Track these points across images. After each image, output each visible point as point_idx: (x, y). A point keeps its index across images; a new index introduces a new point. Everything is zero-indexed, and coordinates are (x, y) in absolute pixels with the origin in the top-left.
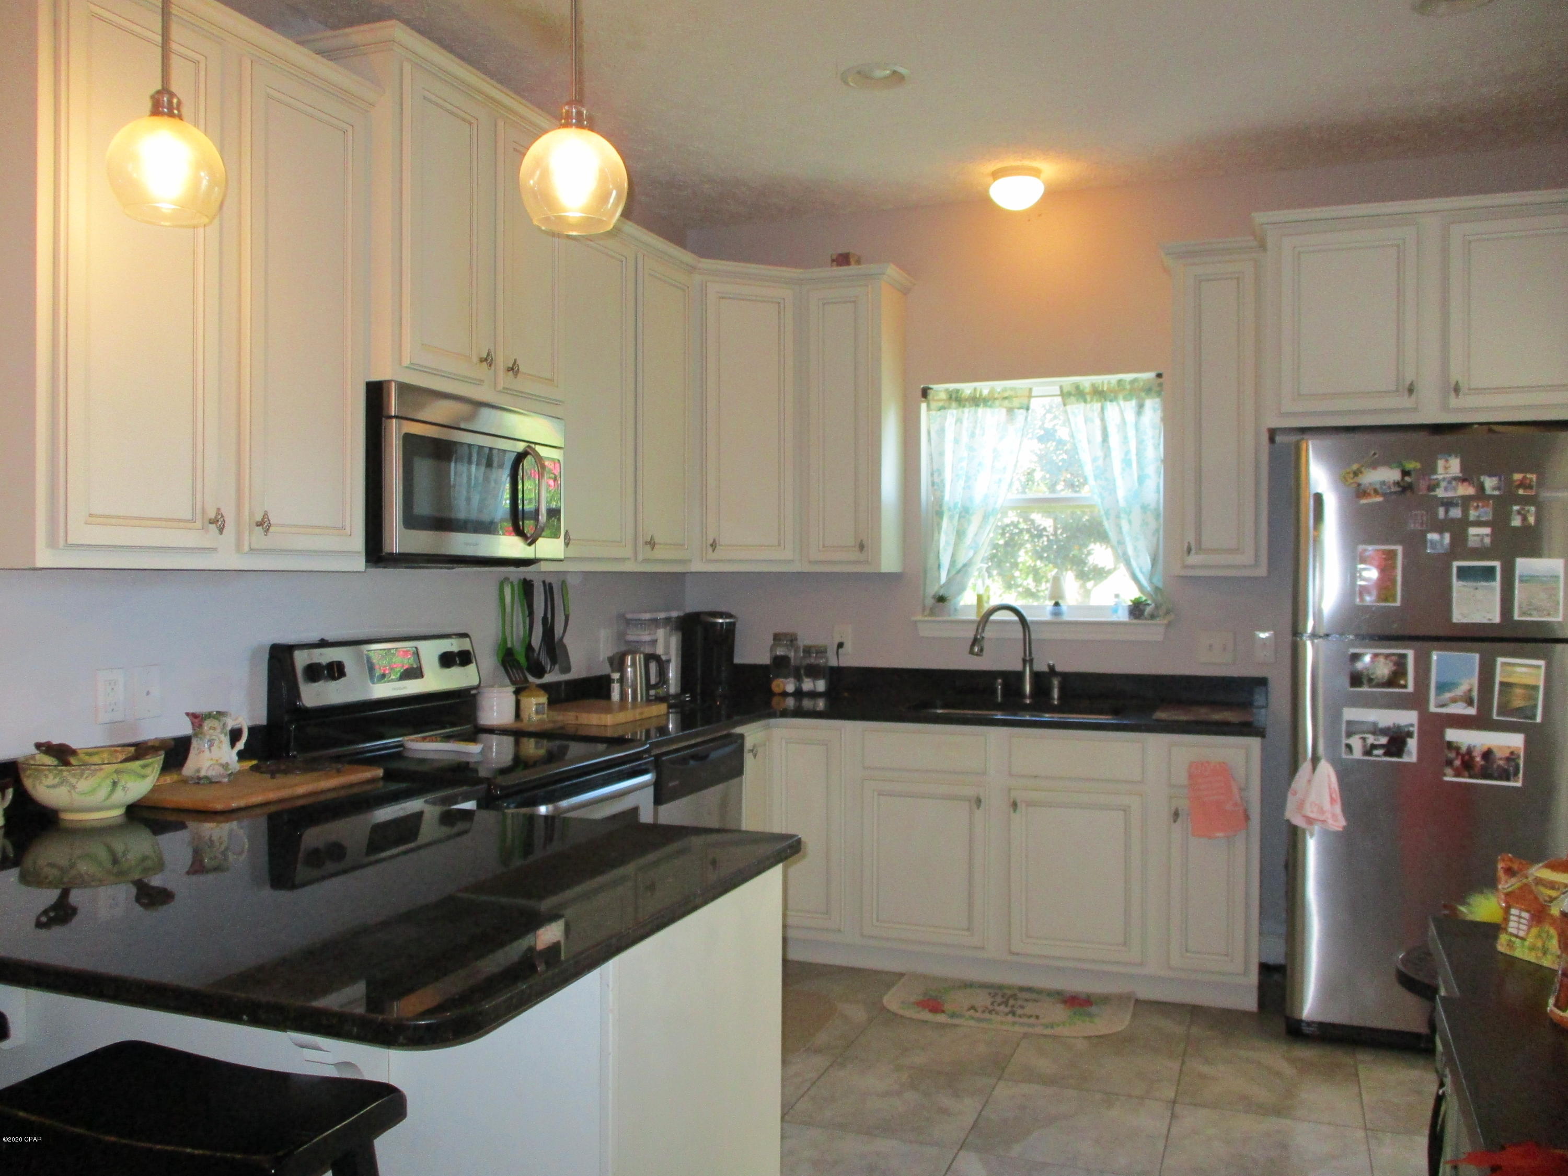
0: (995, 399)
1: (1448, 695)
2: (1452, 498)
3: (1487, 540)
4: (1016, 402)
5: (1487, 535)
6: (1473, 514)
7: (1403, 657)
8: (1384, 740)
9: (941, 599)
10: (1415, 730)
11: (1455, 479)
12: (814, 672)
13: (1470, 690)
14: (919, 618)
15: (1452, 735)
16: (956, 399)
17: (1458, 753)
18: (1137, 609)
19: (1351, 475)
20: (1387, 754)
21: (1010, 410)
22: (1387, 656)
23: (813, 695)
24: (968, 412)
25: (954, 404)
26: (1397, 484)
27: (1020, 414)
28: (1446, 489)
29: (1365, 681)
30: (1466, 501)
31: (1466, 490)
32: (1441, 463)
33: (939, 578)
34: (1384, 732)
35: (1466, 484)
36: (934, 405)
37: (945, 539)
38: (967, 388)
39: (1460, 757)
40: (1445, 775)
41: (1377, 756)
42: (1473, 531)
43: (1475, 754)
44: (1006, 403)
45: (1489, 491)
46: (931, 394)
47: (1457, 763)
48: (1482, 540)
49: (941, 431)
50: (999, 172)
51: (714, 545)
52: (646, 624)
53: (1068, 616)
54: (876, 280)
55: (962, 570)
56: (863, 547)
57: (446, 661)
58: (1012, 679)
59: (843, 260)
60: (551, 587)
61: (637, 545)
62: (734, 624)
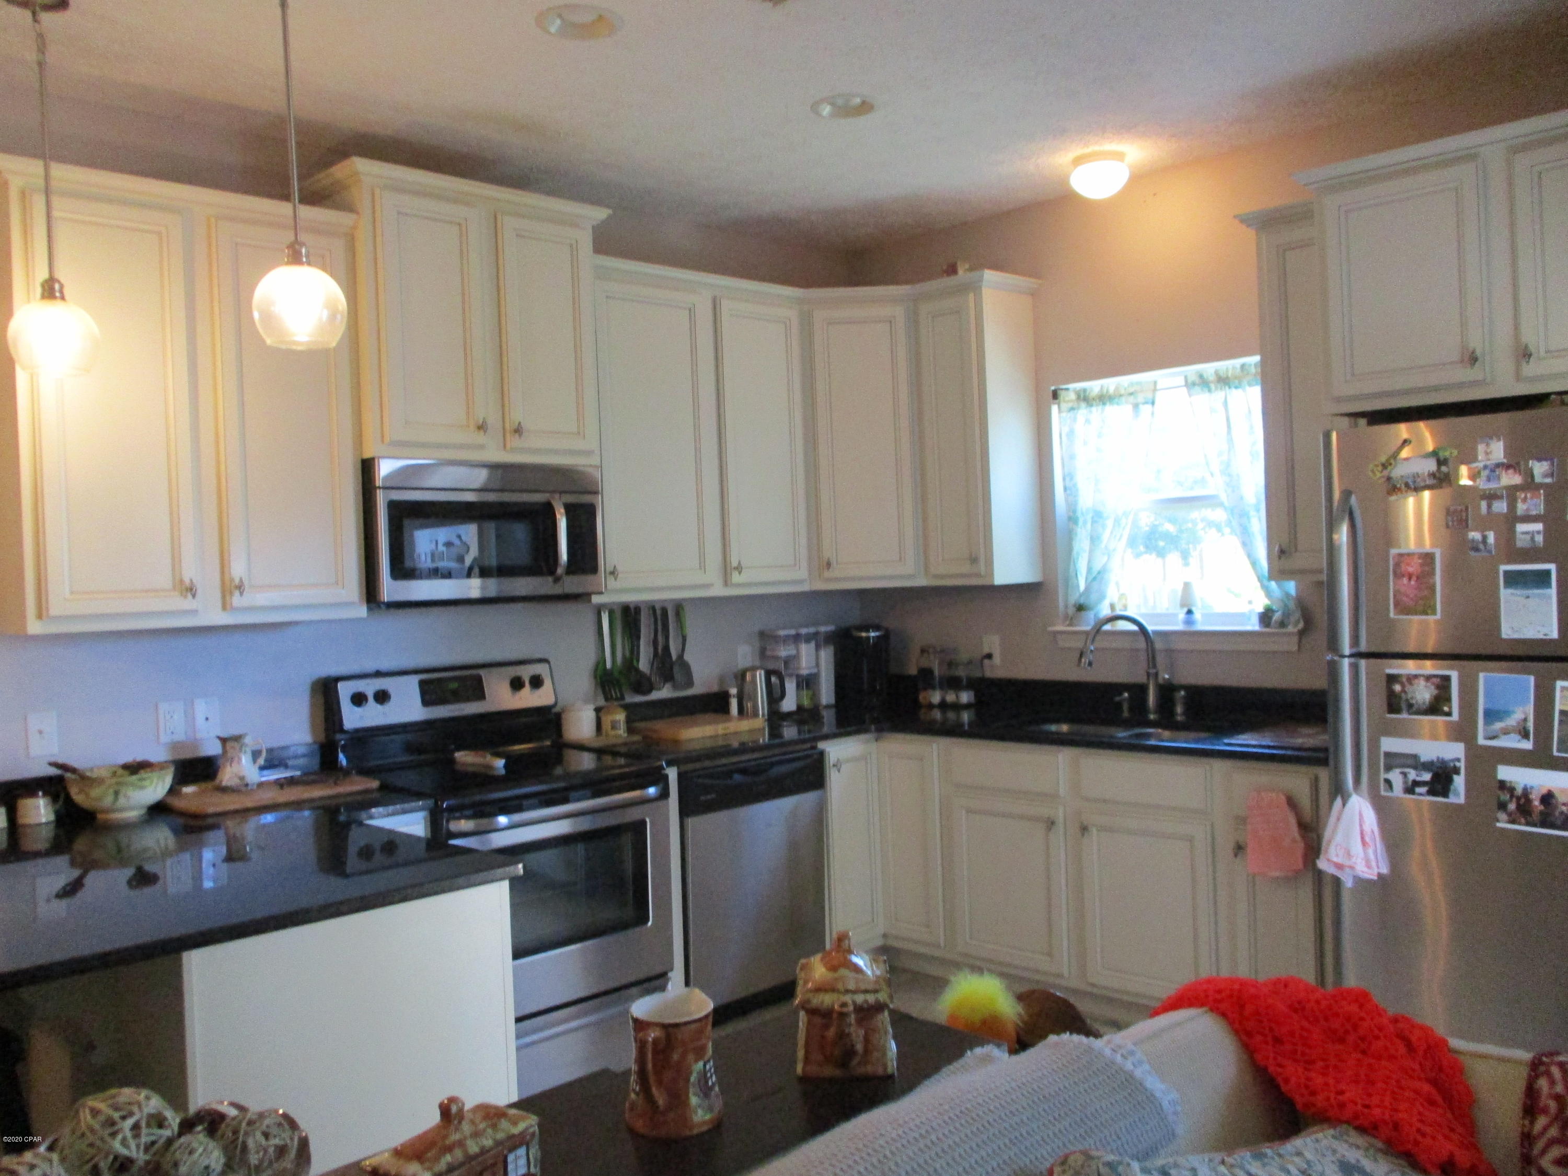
0: (1121, 396)
1: (1498, 725)
2: (1496, 489)
3: (1539, 539)
4: (1140, 398)
5: (1538, 532)
6: (1521, 508)
7: (1447, 679)
8: (1427, 777)
9: (1080, 608)
10: (1462, 765)
11: (1498, 465)
12: (954, 683)
13: (1525, 720)
14: (1060, 628)
15: (1505, 773)
16: (1084, 398)
17: (1512, 796)
18: (1266, 617)
19: (1380, 468)
20: (1431, 792)
21: (1136, 406)
22: (1428, 678)
23: (957, 707)
24: (1096, 411)
25: (1083, 405)
26: (1433, 475)
27: (1146, 409)
28: (1489, 479)
29: (1404, 706)
30: (1512, 492)
31: (1511, 479)
32: (1481, 448)
33: (1078, 586)
34: (1427, 766)
35: (1511, 471)
36: (1064, 406)
37: (1081, 544)
38: (1094, 386)
39: (1514, 800)
40: (1498, 821)
41: (1421, 794)
42: (1521, 528)
43: (1533, 796)
44: (1131, 399)
45: (1538, 479)
46: (1062, 394)
47: (1512, 806)
48: (1532, 539)
49: (1071, 433)
50: (1078, 161)
51: (829, 565)
52: (786, 640)
53: (1201, 625)
54: (975, 288)
55: (1097, 577)
56: (974, 560)
57: (517, 684)
58: (1139, 690)
59: (952, 270)
60: (664, 611)
61: (726, 570)
62: (886, 637)
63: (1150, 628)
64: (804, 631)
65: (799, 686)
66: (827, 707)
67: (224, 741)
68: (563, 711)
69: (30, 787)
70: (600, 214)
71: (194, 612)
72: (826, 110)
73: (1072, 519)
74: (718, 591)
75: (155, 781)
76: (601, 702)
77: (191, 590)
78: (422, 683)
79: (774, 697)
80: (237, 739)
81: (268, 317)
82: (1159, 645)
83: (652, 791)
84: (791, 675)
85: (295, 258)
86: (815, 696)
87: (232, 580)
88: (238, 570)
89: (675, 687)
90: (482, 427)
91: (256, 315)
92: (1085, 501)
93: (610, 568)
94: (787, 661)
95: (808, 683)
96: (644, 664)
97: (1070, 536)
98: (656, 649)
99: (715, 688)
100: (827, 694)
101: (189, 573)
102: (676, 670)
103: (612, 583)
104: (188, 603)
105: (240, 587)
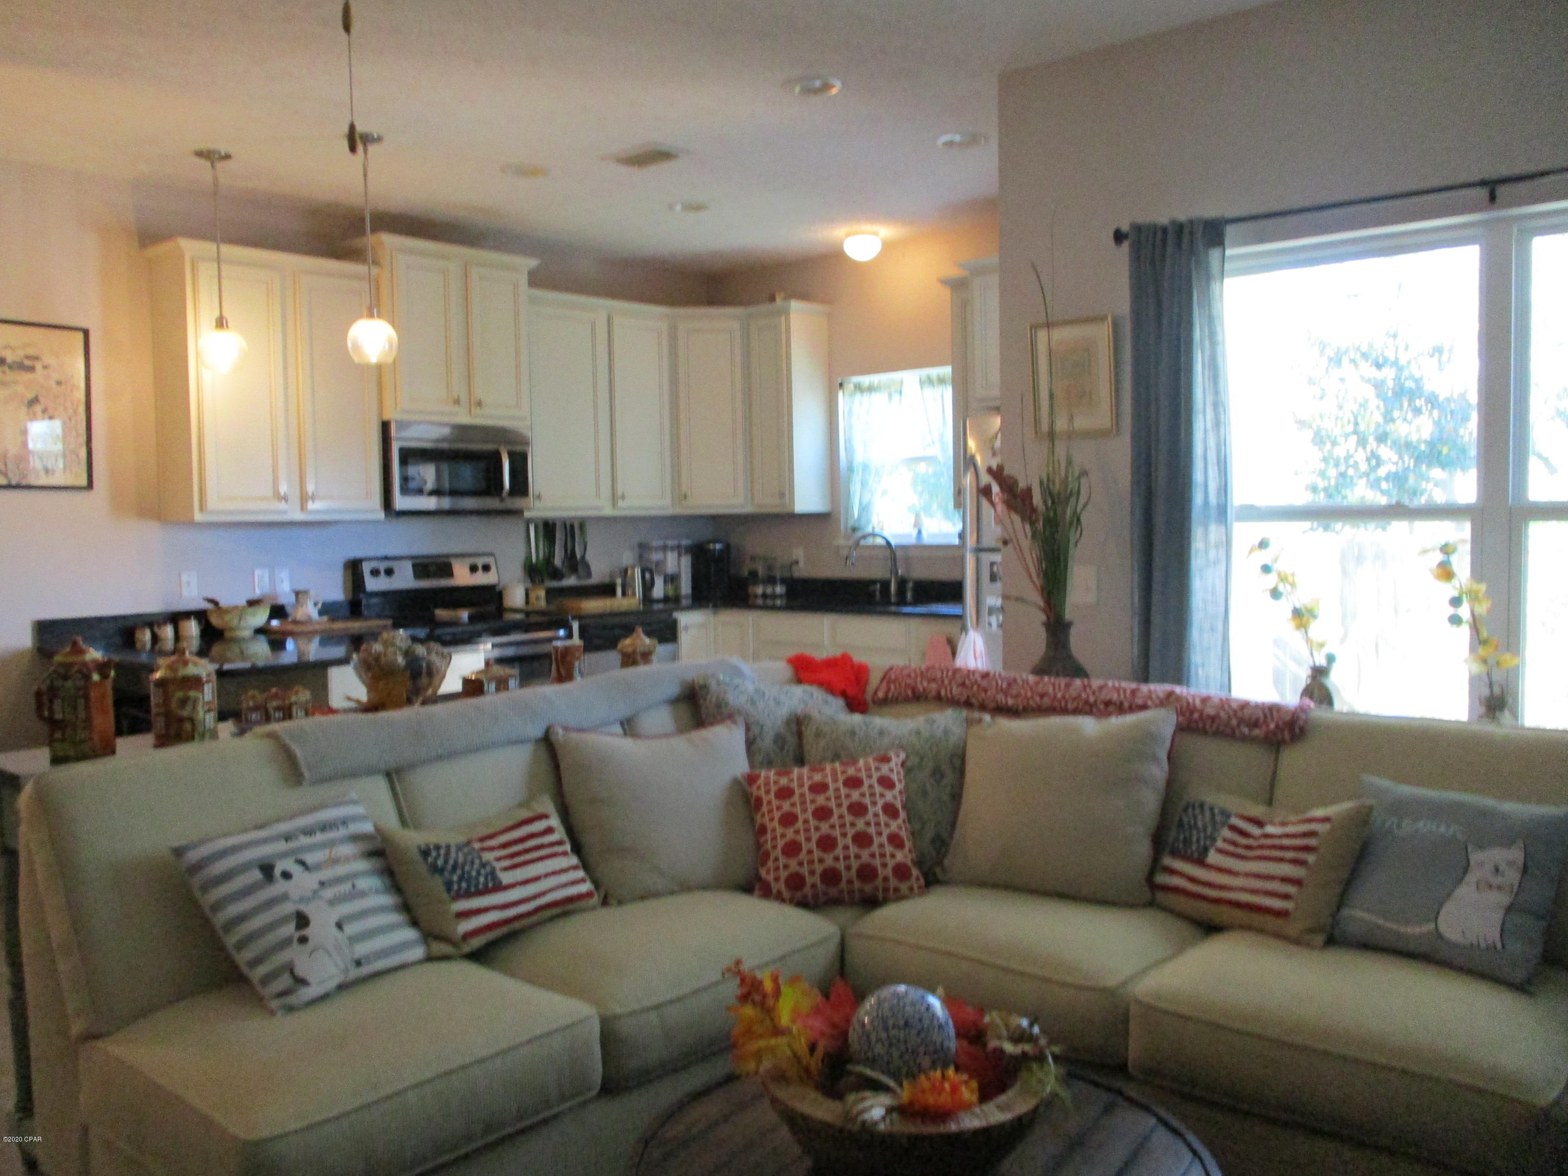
0: (881, 387)
4: (893, 389)
9: (854, 530)
12: (771, 580)
14: (841, 542)
16: (859, 388)
21: (890, 396)
23: (774, 596)
24: (866, 396)
25: (858, 392)
27: (896, 397)
33: (853, 514)
36: (846, 393)
37: (856, 488)
38: (866, 380)
44: (887, 389)
46: (845, 385)
49: (850, 410)
50: (848, 235)
51: (685, 497)
52: (657, 549)
53: (927, 539)
54: (786, 312)
55: (864, 509)
56: (782, 495)
57: (473, 569)
58: (885, 585)
59: (772, 299)
60: (572, 527)
61: (614, 498)
62: (728, 547)
63: (893, 543)
64: (670, 543)
65: (665, 582)
66: (686, 597)
67: (297, 594)
68: (504, 588)
69: (187, 615)
70: (533, 263)
71: (285, 512)
72: (678, 208)
73: (850, 469)
74: (608, 511)
75: (262, 612)
76: (529, 585)
77: (285, 498)
78: (414, 566)
79: (648, 586)
80: (306, 592)
81: (357, 347)
82: (899, 554)
83: (562, 632)
84: (659, 573)
85: (371, 316)
86: (677, 589)
87: (307, 493)
88: (310, 488)
89: (579, 577)
90: (457, 402)
91: (349, 344)
92: (859, 458)
93: (537, 493)
94: (658, 564)
95: (673, 579)
96: (558, 561)
97: (848, 482)
98: (566, 550)
99: (607, 580)
100: (686, 587)
101: (283, 489)
102: (580, 568)
103: (537, 504)
104: (282, 506)
105: (313, 498)
